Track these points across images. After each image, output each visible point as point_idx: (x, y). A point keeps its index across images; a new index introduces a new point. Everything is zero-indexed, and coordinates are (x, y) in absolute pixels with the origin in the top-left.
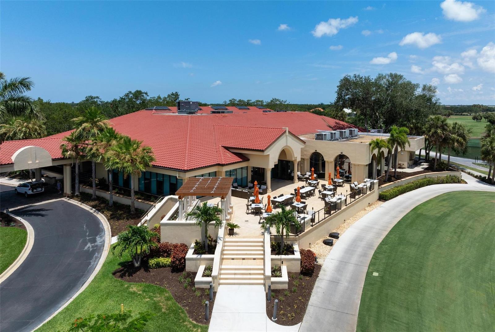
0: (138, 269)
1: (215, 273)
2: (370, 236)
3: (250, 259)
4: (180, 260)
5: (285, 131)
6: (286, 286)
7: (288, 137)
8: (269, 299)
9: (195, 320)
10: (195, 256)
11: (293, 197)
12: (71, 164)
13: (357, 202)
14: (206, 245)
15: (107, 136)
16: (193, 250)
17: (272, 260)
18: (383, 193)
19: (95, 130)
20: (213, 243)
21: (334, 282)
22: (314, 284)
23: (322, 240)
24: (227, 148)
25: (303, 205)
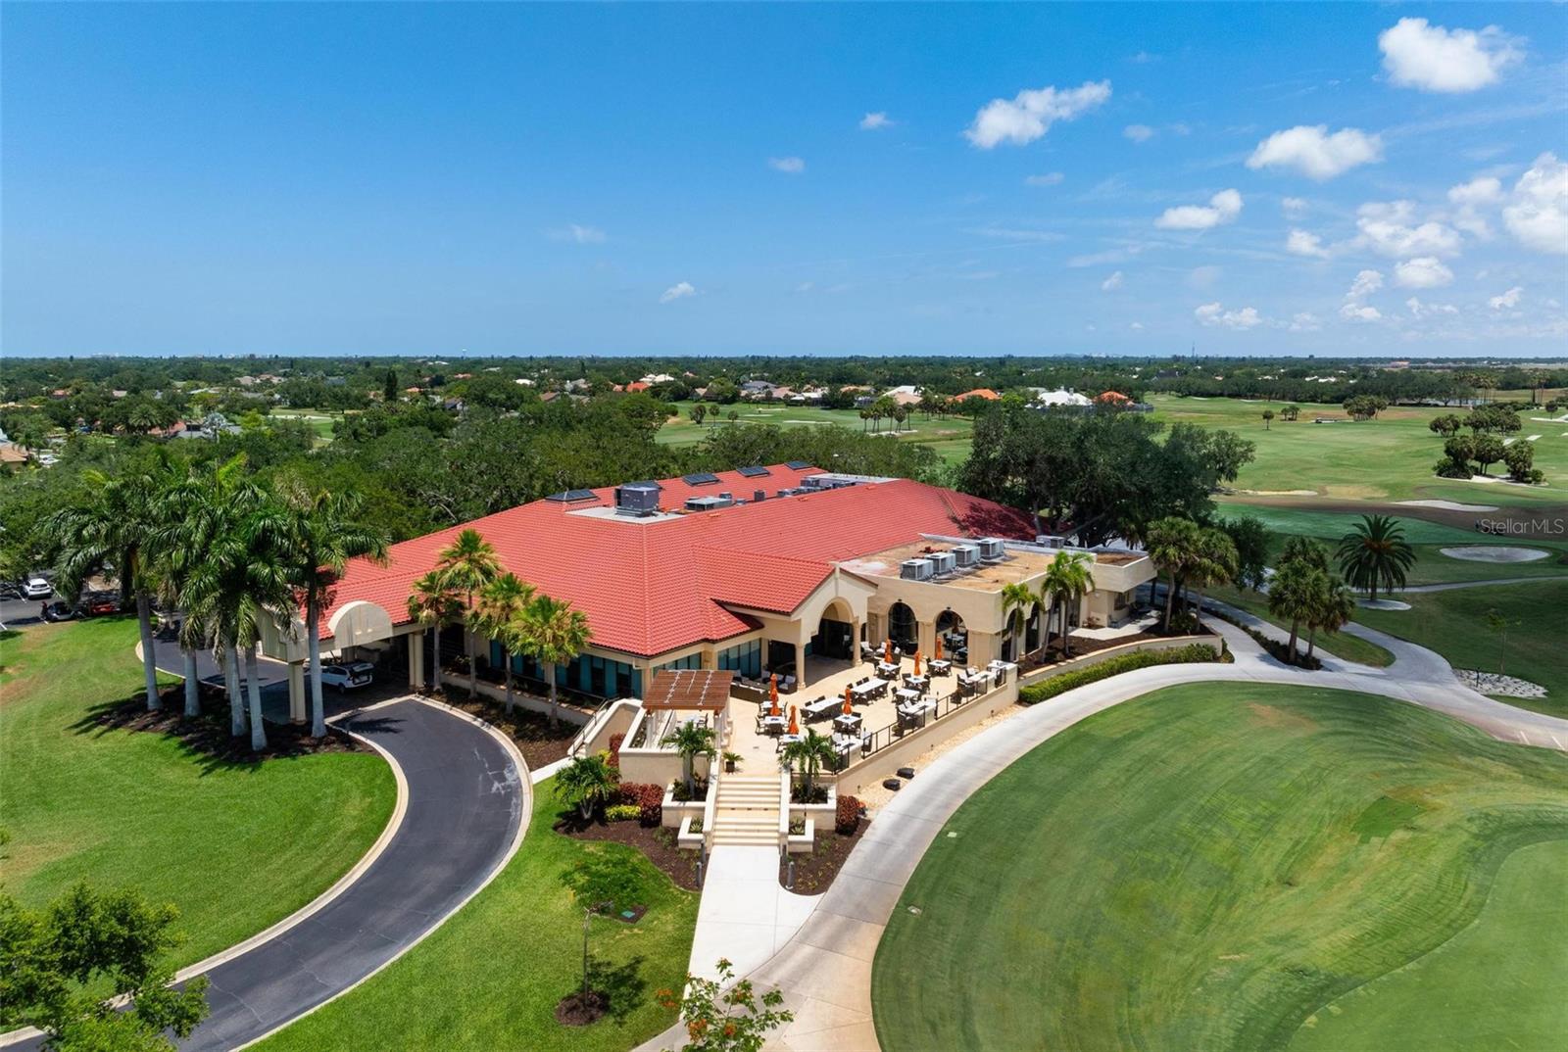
0: (589, 822)
1: (707, 827)
2: (968, 775)
3: (760, 809)
4: (654, 810)
5: (834, 571)
6: (810, 848)
7: (840, 581)
8: (784, 863)
9: (684, 886)
10: (676, 804)
11: (841, 703)
12: (424, 631)
13: (964, 711)
14: (692, 787)
15: (502, 588)
16: (672, 795)
17: (791, 811)
18: (1027, 690)
19: (478, 576)
20: (702, 785)
21: (885, 844)
22: (853, 846)
23: (882, 780)
24: (721, 604)
25: (856, 719)
